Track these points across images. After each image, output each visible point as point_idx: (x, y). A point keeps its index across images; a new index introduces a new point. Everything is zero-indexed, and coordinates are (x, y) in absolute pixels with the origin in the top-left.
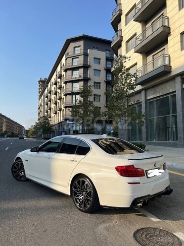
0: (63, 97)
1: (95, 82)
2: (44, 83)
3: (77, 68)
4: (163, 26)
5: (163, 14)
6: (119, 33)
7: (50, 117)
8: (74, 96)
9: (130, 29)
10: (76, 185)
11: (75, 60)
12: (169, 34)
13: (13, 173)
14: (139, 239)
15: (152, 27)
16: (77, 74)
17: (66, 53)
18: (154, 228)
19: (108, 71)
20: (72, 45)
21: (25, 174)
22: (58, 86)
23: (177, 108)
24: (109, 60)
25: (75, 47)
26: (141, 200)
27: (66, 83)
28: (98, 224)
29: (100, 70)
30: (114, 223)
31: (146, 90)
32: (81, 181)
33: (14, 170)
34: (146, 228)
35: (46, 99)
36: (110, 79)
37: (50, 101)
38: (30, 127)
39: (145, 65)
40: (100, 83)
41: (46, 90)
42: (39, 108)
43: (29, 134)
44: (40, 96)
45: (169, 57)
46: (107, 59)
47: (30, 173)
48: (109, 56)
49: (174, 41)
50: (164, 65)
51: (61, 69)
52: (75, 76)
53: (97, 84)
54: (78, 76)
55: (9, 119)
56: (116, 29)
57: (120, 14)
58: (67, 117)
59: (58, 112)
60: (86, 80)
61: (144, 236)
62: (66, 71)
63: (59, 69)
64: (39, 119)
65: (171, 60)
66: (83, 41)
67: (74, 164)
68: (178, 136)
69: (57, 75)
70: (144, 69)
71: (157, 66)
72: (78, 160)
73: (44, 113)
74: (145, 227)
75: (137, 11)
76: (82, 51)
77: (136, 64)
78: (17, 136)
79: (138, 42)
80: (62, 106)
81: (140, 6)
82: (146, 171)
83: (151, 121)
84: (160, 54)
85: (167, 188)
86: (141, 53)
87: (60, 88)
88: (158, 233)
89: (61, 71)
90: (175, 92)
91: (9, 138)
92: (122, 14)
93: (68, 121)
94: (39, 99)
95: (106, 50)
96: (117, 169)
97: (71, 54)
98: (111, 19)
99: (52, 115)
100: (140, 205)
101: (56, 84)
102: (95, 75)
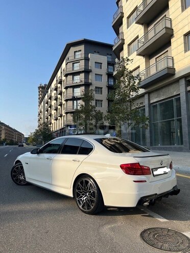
0: (64, 102)
1: (96, 87)
2: (44, 89)
3: (78, 73)
4: (166, 28)
5: (165, 16)
6: (120, 36)
7: (50, 124)
8: (75, 102)
9: (132, 31)
10: (79, 185)
11: (75, 65)
12: (172, 36)
13: (13, 177)
14: (147, 239)
15: (155, 29)
16: (78, 79)
17: (66, 58)
18: (161, 228)
19: (110, 75)
20: (72, 50)
21: (25, 178)
22: (58, 92)
23: (182, 111)
24: (111, 64)
25: (75, 52)
26: (147, 199)
27: (66, 88)
28: (102, 225)
29: (102, 75)
30: (119, 224)
31: (149, 93)
32: (84, 181)
33: (13, 174)
34: (154, 228)
35: (46, 105)
36: (112, 84)
37: (50, 107)
38: (30, 134)
39: (148, 68)
40: (101, 88)
41: (46, 96)
42: (39, 115)
43: (29, 142)
44: (40, 103)
45: (173, 59)
46: (109, 64)
47: (30, 176)
48: (110, 60)
49: (177, 42)
50: (168, 68)
51: (61, 75)
52: (76, 81)
53: (99, 89)
54: (78, 81)
55: (8, 127)
56: (117, 33)
57: (122, 17)
58: (69, 123)
59: (59, 118)
60: (87, 85)
61: (151, 236)
62: (66, 76)
63: (59, 74)
64: (39, 126)
65: (175, 62)
66: (84, 46)
67: (77, 164)
68: (184, 139)
69: (57, 80)
70: (147, 71)
71: (160, 69)
72: (81, 160)
73: (44, 120)
74: (152, 227)
75: (138, 13)
76: (83, 56)
77: (139, 67)
78: (16, 144)
79: (140, 45)
80: (63, 112)
81: (141, 8)
82: (152, 169)
83: (155, 125)
84: (163, 56)
85: (174, 187)
86: (143, 56)
87: (61, 94)
88: (166, 232)
89: (61, 76)
90: (179, 94)
91: (8, 146)
92: (123, 17)
93: (69, 127)
94: (39, 106)
95: (108, 54)
96: (122, 167)
97: (71, 58)
98: (112, 22)
99: (53, 121)
100: (146, 204)
101: (56, 89)
102: (96, 80)
